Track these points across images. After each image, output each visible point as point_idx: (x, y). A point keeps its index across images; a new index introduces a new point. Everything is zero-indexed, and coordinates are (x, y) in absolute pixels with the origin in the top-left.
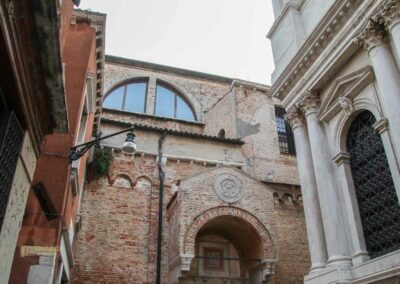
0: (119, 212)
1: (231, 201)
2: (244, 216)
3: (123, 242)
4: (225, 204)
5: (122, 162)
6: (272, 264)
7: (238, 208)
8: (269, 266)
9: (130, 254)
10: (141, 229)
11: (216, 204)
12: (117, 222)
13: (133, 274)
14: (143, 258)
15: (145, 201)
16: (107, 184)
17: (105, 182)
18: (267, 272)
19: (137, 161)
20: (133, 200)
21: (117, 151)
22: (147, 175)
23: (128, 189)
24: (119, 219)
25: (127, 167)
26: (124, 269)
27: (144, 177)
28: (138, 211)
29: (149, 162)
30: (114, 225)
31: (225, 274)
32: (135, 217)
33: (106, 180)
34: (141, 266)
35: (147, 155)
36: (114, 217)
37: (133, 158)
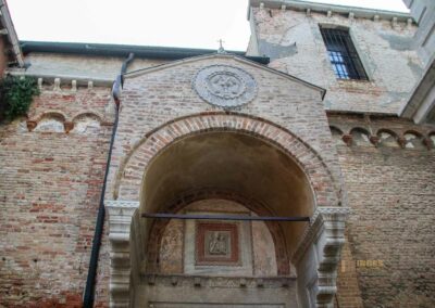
0: (36, 170)
1: (229, 104)
2: (260, 129)
3: (34, 216)
4: (217, 110)
5: (54, 97)
6: (335, 217)
7: (245, 116)
8: (328, 225)
9: (42, 239)
10: (73, 193)
11: (196, 110)
12: (29, 184)
13: (43, 276)
14: (68, 245)
15: (86, 150)
16: (25, 129)
17: (20, 126)
18: (326, 239)
19: (80, 94)
20: (64, 150)
21: (48, 82)
22: (94, 111)
23: (59, 135)
24: (34, 180)
25: (60, 103)
26: (25, 265)
27: (89, 115)
28: (72, 166)
29: (100, 94)
30: (21, 190)
31: (244, 270)
32: (64, 176)
33: (24, 124)
34: (61, 259)
35: (97, 85)
36: (25, 177)
37: (74, 90)
